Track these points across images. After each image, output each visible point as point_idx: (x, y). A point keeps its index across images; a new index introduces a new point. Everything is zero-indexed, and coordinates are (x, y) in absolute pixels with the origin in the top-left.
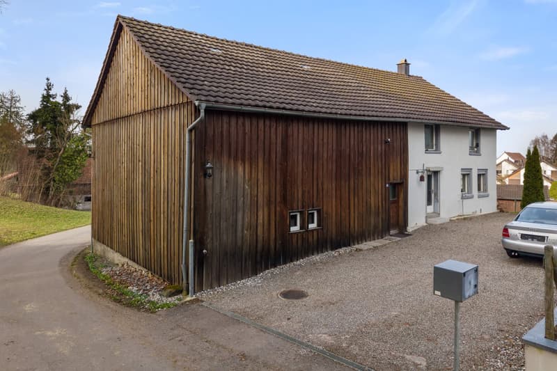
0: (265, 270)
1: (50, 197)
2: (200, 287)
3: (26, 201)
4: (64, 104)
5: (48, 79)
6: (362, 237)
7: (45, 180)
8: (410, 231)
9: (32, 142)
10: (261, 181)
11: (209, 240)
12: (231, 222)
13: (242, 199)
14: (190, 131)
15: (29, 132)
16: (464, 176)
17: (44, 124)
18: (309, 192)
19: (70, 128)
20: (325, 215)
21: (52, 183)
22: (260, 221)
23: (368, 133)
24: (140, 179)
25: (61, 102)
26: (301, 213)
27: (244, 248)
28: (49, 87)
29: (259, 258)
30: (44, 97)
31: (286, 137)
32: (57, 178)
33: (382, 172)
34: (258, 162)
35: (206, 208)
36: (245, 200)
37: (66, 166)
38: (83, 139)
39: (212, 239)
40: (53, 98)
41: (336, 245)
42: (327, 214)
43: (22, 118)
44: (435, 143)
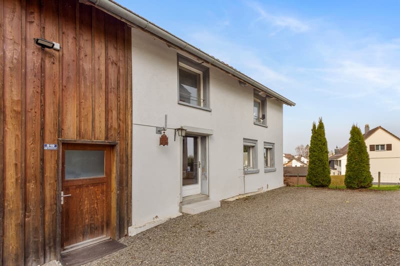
8: (133, 235)
44: (202, 97)
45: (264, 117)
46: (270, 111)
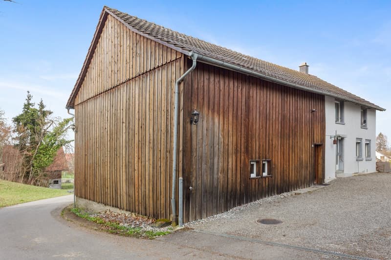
0: (233, 207)
1: (30, 179)
2: (187, 219)
3: (12, 181)
4: (40, 110)
5: (28, 92)
6: (297, 185)
7: (27, 166)
8: (327, 182)
9: (17, 138)
10: (231, 132)
11: (194, 178)
12: (209, 165)
13: (217, 146)
14: (179, 83)
15: (14, 131)
16: (357, 143)
17: (25, 124)
18: (263, 146)
19: (45, 127)
20: (273, 166)
21: (32, 168)
22: (230, 166)
23: (301, 102)
24: (123, 137)
25: (39, 109)
26: (258, 162)
27: (219, 187)
28: (29, 98)
29: (229, 197)
30: (25, 105)
31: (248, 98)
32: (35, 165)
33: (309, 135)
34: (228, 116)
35: (191, 152)
36: (220, 147)
37: (42, 155)
38: (55, 135)
39: (196, 178)
40: (32, 106)
41: (280, 191)
42: (275, 165)
43: (6, 126)
44: (339, 117)
45: (365, 122)
46: (369, 118)
